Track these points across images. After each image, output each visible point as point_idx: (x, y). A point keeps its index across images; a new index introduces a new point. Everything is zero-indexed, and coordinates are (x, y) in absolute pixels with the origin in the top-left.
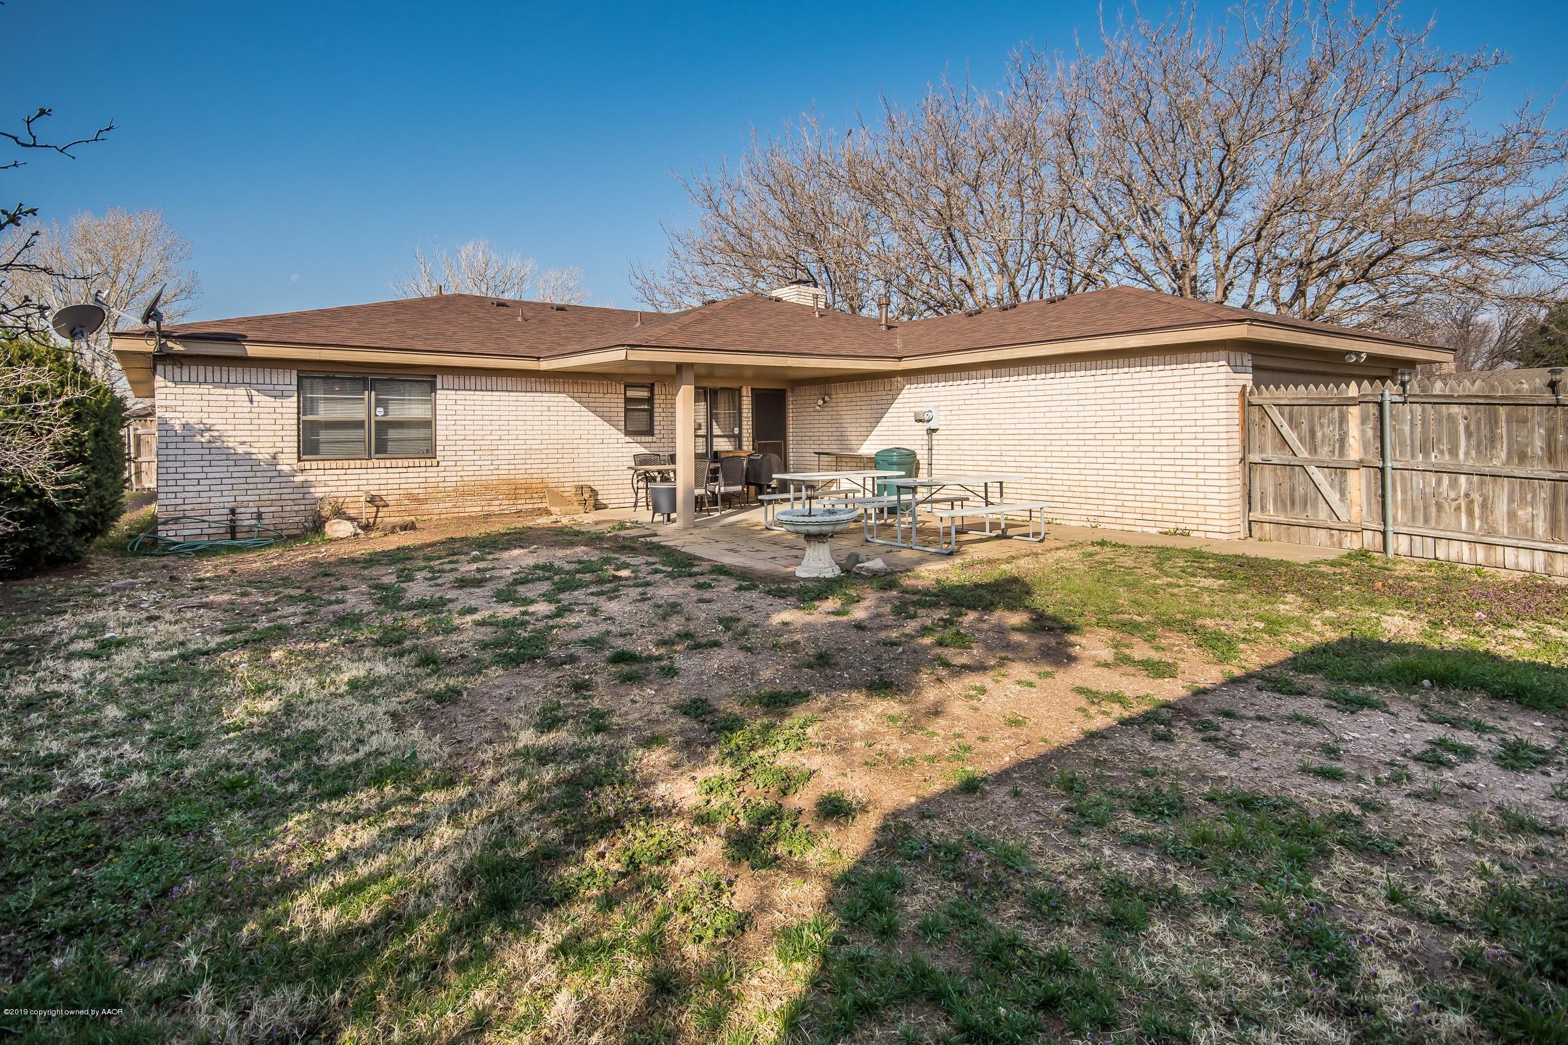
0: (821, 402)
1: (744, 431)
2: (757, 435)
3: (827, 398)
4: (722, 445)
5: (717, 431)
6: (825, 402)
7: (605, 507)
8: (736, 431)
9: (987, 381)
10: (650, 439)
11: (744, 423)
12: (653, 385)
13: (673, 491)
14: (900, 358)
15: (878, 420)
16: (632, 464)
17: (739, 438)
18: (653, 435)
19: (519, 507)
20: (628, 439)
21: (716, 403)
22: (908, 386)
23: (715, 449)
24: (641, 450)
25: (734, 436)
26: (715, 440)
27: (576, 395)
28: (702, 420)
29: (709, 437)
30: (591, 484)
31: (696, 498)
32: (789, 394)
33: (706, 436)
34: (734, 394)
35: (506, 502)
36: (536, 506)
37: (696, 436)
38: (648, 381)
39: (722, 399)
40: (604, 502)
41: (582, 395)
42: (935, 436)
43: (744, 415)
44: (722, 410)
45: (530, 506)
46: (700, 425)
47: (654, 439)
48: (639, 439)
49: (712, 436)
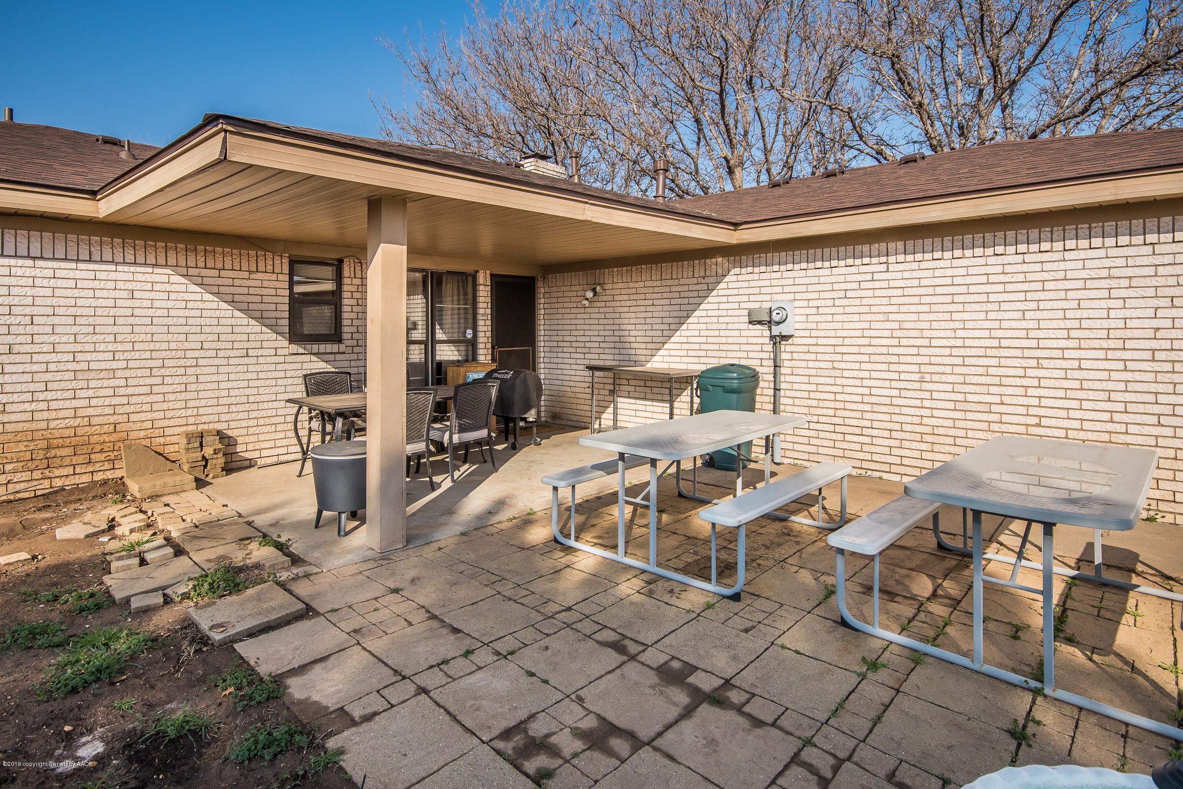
0: (590, 294)
1: (481, 334)
2: (498, 341)
3: (598, 288)
4: (447, 353)
5: (440, 335)
6: (595, 294)
7: (250, 464)
8: (469, 334)
9: (892, 259)
10: (334, 347)
11: (481, 323)
12: (341, 261)
13: (360, 466)
14: (736, 225)
15: (681, 321)
16: (299, 392)
17: (473, 344)
18: (340, 341)
19: (58, 483)
20: (294, 348)
21: (440, 296)
22: (737, 270)
23: (438, 358)
24: (319, 366)
25: (466, 342)
26: (438, 347)
27: (192, 271)
28: (419, 316)
29: (430, 343)
30: (219, 427)
31: (409, 459)
32: (540, 284)
33: (425, 343)
34: (467, 280)
35: (26, 476)
36: (98, 477)
37: (410, 342)
38: (333, 255)
39: (449, 289)
40: (248, 455)
41: (205, 272)
42: (784, 346)
43: (481, 311)
44: (449, 305)
45: (86, 478)
46: (415, 324)
47: (342, 348)
48: (315, 348)
49: (434, 342)
